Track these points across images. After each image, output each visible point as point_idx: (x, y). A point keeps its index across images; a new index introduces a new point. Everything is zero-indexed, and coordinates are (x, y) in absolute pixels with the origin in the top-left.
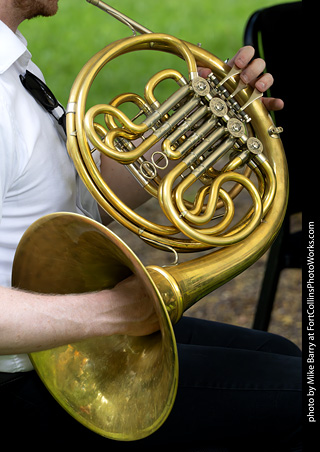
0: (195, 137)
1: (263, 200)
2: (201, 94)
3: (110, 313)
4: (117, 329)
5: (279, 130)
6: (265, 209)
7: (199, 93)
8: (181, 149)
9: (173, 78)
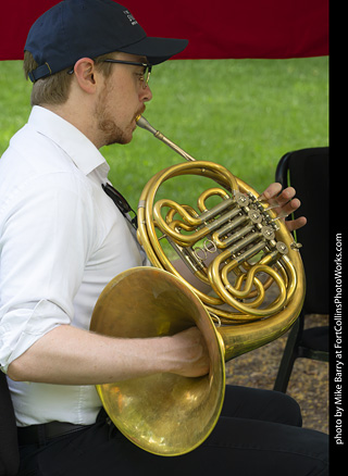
0: (238, 235)
1: (288, 289)
2: (243, 205)
3: (168, 352)
4: (173, 366)
5: (298, 245)
6: (289, 296)
7: (240, 204)
8: (226, 242)
9: (220, 194)
